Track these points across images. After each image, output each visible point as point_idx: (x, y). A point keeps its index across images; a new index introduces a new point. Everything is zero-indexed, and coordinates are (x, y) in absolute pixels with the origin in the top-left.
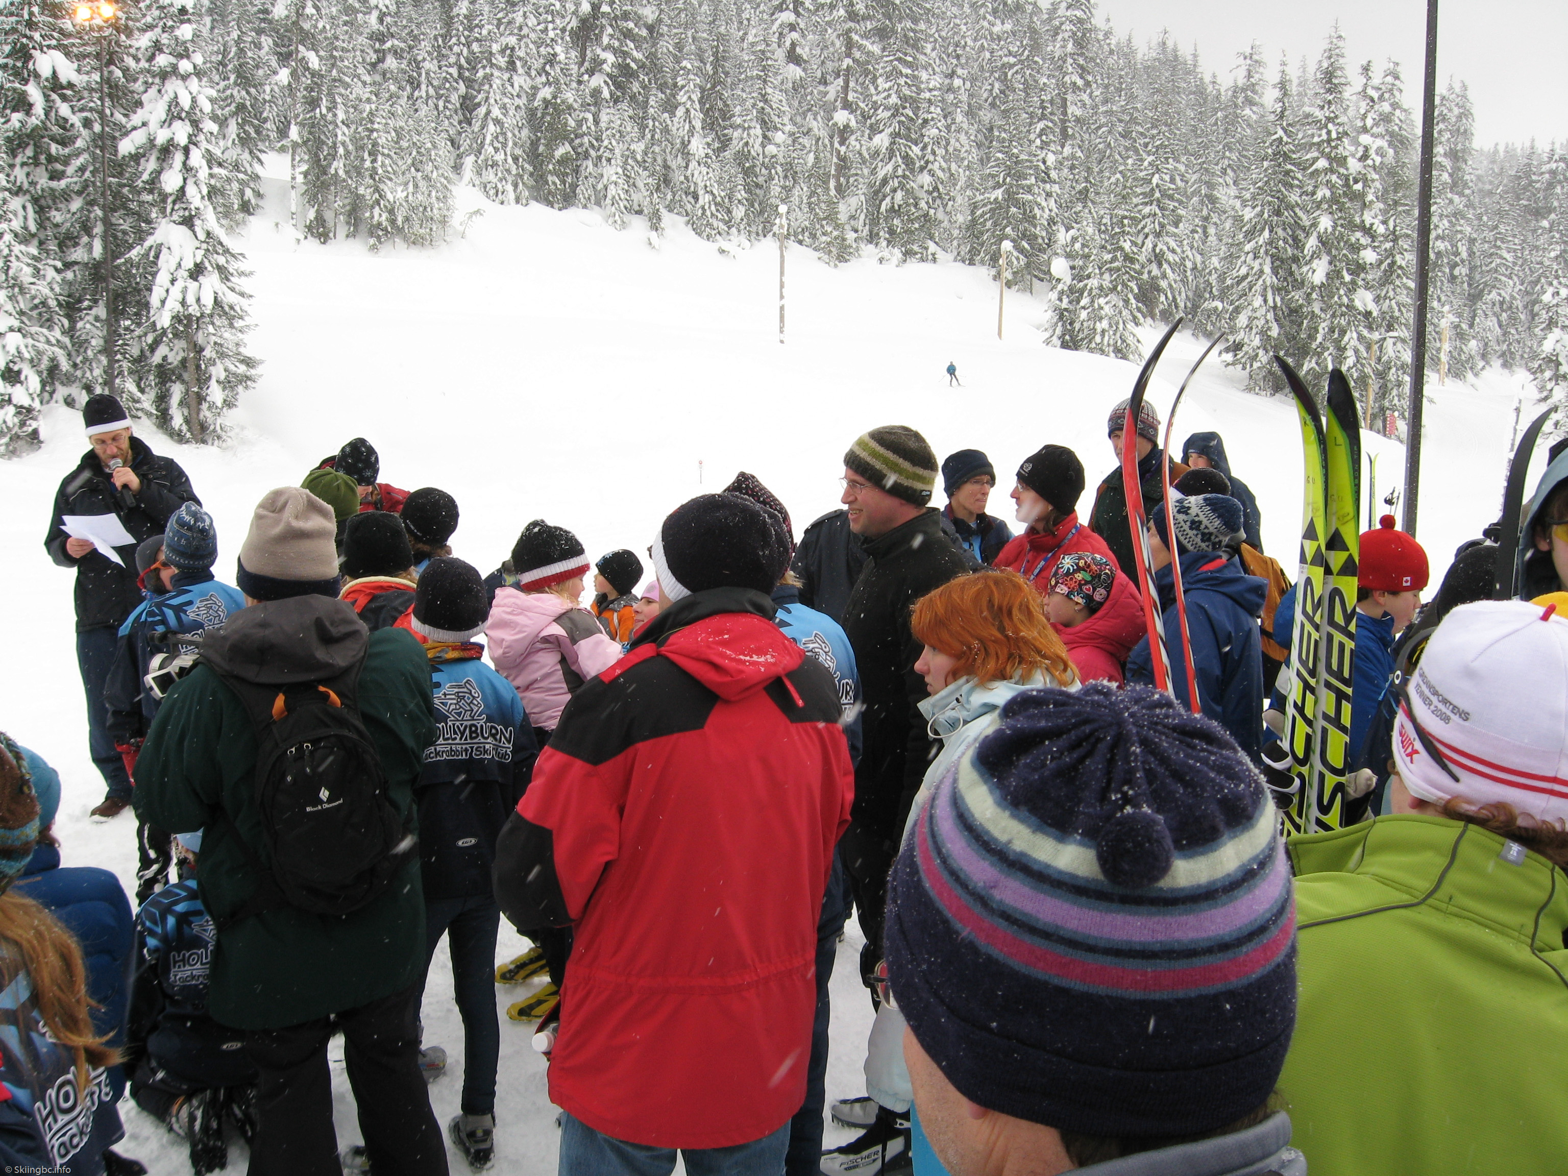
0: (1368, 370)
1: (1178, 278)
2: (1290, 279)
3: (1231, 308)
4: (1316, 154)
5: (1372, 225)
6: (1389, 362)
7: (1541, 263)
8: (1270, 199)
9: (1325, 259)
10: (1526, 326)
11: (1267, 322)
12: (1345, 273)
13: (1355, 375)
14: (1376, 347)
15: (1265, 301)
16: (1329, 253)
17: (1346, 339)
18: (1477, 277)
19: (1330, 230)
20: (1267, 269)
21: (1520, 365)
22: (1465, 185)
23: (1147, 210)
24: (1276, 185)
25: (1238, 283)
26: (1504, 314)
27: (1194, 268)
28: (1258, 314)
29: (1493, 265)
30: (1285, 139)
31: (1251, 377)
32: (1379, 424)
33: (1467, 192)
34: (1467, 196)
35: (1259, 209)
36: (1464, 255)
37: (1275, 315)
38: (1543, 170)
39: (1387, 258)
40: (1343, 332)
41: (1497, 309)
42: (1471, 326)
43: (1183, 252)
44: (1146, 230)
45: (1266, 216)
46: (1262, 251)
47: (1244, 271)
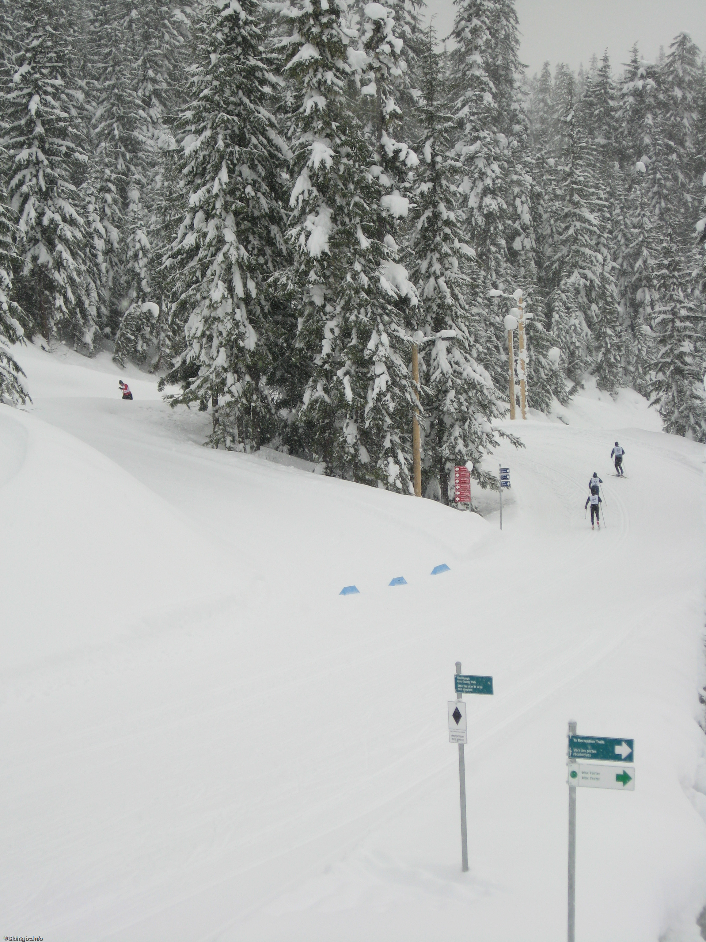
0: (411, 396)
1: (83, 268)
2: (268, 251)
3: (174, 306)
4: (296, 37)
5: (397, 152)
6: (444, 380)
7: (640, 226)
8: (226, 116)
9: (326, 213)
10: (628, 322)
11: (237, 324)
12: (360, 235)
13: (392, 406)
14: (420, 357)
15: (231, 289)
16: (331, 202)
17: (371, 345)
18: (548, 251)
19: (329, 163)
20: (230, 236)
21: (625, 385)
22: (514, 119)
23: (23, 155)
24: (233, 94)
25: (182, 264)
26: (594, 307)
27: (109, 251)
28: (220, 313)
29: (571, 231)
30: (243, 15)
31: (216, 421)
32: (435, 485)
33: (517, 128)
34: (518, 135)
35: (208, 133)
36: (526, 218)
37: (250, 312)
38: (625, 90)
39: (426, 208)
40: (365, 336)
41: (582, 299)
42: (548, 326)
43: (89, 223)
44: (25, 189)
45: (221, 144)
46: (218, 205)
47: (191, 240)
